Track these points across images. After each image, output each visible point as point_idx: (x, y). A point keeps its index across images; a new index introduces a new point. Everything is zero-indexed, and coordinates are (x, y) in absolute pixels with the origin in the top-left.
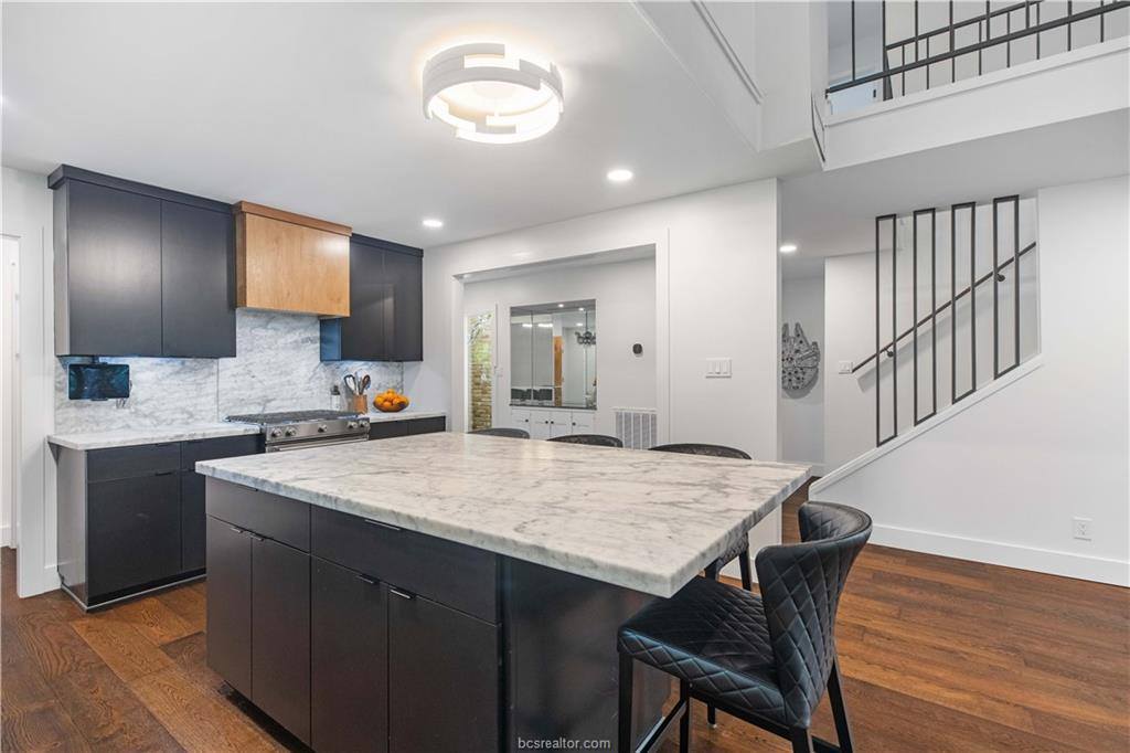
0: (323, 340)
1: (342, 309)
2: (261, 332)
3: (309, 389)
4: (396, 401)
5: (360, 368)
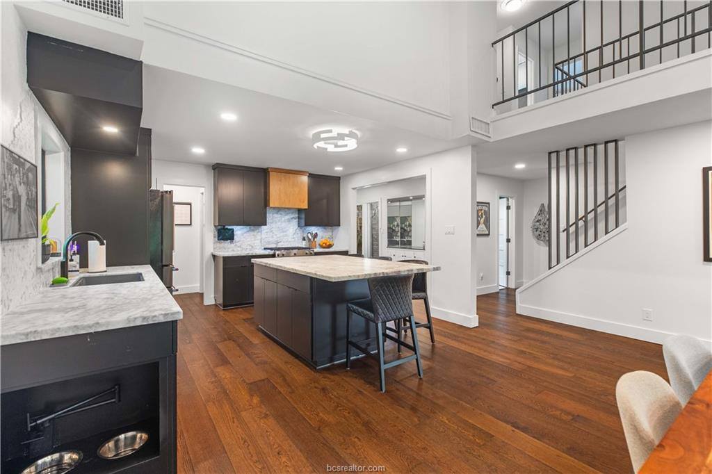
0: (299, 218)
1: (305, 206)
2: (275, 215)
3: (294, 238)
4: (328, 244)
5: (314, 230)
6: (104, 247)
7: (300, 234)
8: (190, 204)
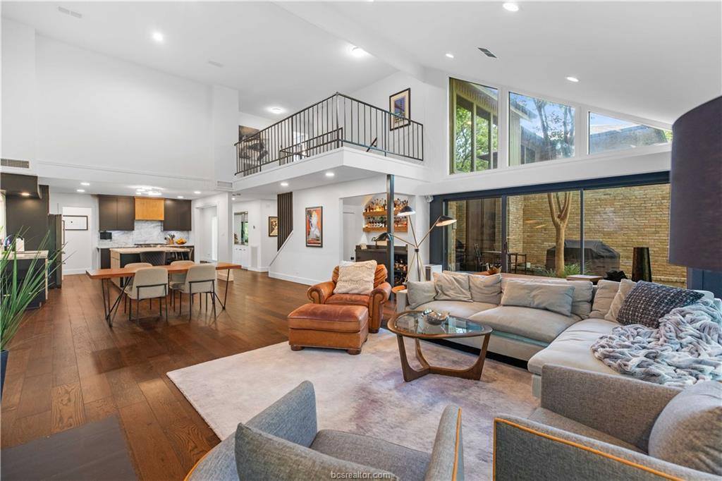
0: (161, 226)
1: (162, 218)
2: (141, 225)
3: (158, 238)
4: (181, 241)
6: (23, 241)
7: (163, 235)
8: (87, 217)
